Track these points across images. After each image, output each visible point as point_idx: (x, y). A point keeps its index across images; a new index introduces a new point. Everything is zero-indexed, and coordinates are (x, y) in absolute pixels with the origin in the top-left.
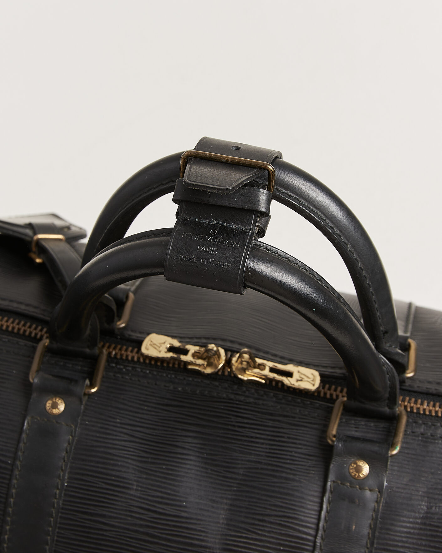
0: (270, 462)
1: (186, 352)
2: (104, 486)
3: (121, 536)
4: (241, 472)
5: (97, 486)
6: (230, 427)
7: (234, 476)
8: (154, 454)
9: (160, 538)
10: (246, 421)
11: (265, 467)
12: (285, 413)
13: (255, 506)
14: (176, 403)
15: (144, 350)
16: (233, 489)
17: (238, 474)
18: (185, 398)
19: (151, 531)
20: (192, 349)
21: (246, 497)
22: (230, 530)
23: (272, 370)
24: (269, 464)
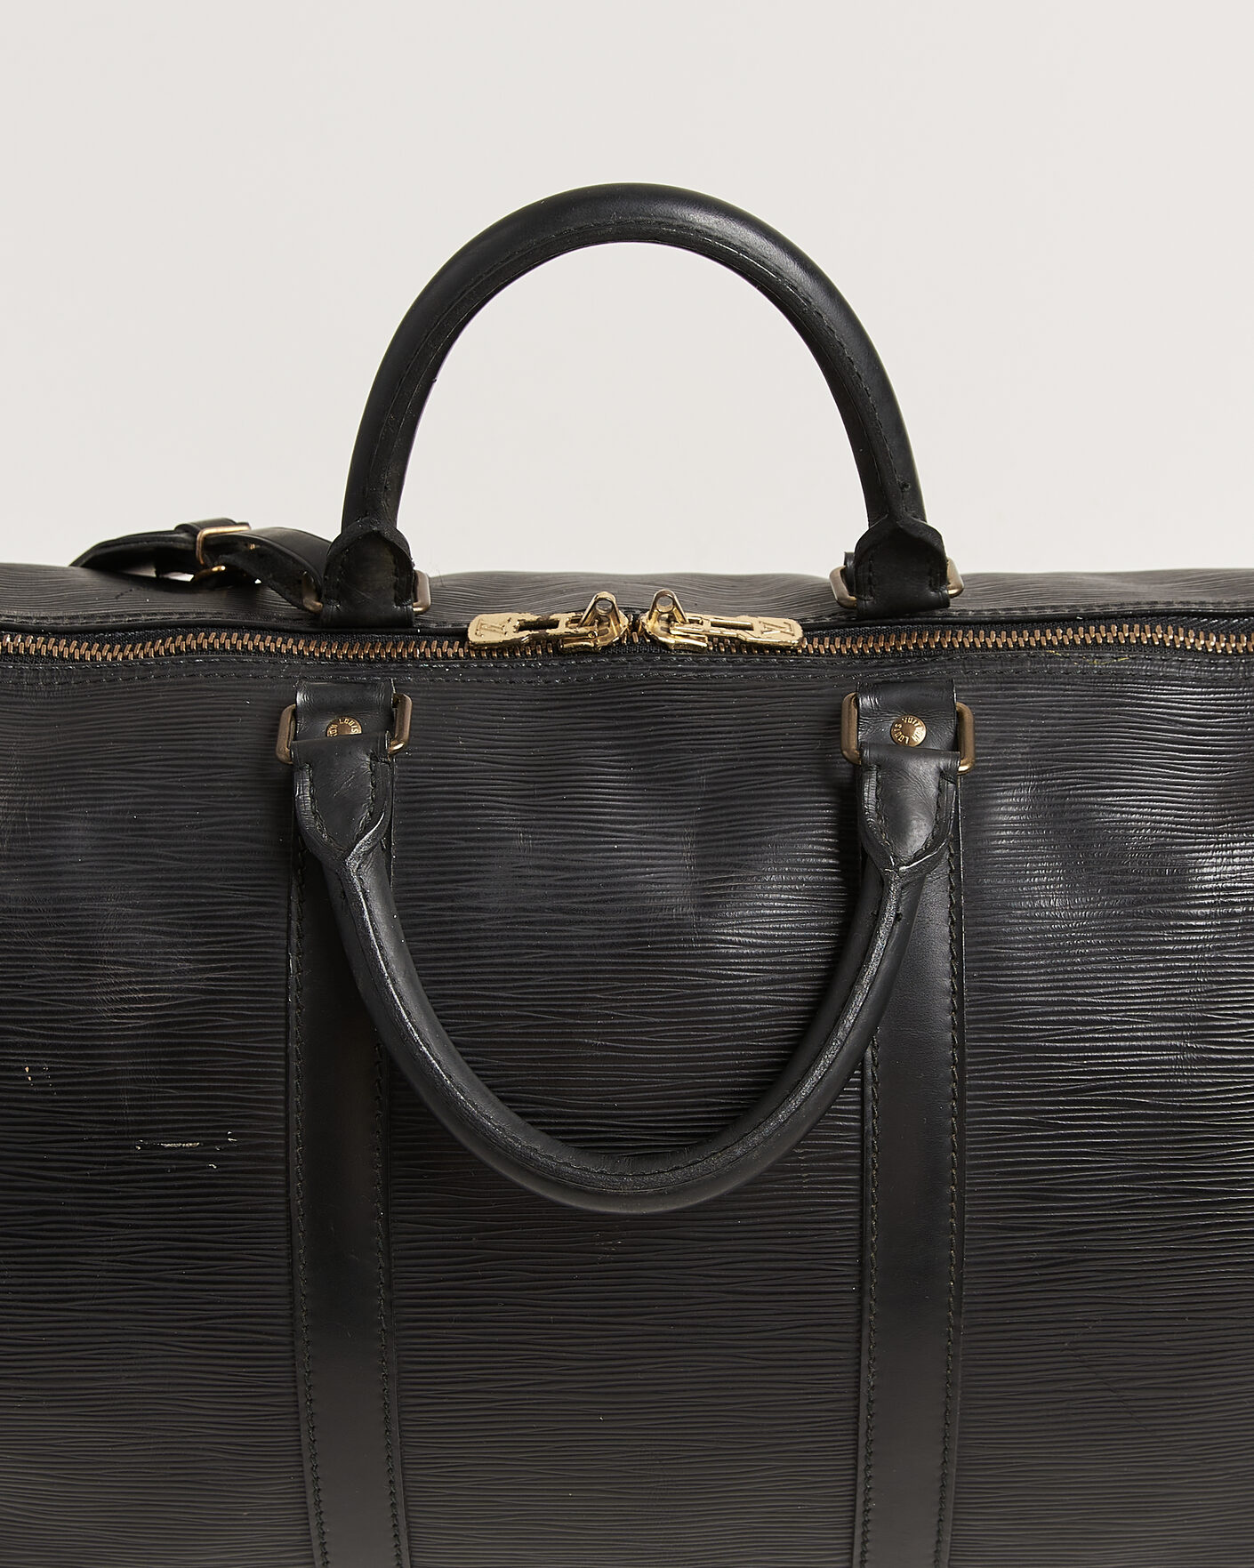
0: (752, 755)
1: (555, 624)
2: (464, 844)
3: (511, 923)
4: (703, 779)
5: (453, 846)
6: (665, 719)
7: (690, 789)
8: (538, 782)
9: (585, 912)
10: (691, 705)
11: (745, 763)
12: (756, 684)
13: (742, 825)
14: (557, 704)
15: (472, 637)
16: (695, 809)
17: (698, 784)
18: (571, 694)
19: (565, 903)
20: (563, 618)
21: (722, 815)
22: (707, 872)
23: (713, 625)
24: (751, 759)
